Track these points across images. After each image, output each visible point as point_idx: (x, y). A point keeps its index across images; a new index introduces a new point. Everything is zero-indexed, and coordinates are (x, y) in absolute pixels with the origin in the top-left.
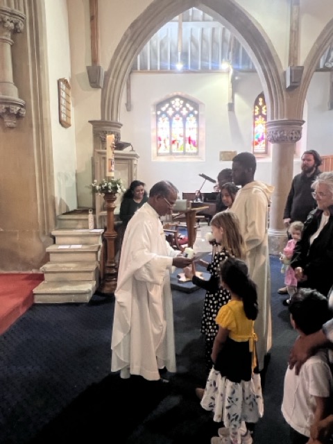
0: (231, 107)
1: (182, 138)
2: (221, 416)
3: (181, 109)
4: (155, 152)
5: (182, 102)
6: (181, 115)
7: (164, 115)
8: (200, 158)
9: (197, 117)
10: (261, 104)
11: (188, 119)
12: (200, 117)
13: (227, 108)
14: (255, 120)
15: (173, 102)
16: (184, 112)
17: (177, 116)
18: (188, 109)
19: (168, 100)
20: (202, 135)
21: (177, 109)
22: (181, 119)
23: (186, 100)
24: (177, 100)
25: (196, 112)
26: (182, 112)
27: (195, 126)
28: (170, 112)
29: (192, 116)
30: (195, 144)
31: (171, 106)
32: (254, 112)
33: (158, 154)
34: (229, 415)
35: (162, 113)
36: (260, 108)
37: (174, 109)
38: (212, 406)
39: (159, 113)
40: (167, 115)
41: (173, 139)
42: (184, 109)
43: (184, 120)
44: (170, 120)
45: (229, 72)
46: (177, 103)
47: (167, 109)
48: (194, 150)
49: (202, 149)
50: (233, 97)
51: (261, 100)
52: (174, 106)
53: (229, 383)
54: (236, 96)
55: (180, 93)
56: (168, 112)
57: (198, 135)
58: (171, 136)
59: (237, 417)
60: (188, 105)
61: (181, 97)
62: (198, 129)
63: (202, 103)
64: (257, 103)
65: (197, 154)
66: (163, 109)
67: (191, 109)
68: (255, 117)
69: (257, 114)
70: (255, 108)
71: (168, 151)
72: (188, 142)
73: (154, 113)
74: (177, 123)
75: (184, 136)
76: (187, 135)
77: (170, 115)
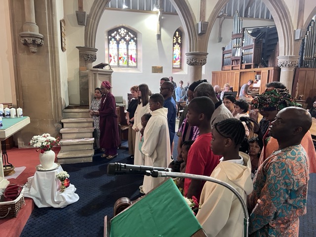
3: (125, 36)
9: (136, 42)
15: (119, 31)
16: (127, 38)
17: (123, 40)
19: (116, 29)
20: (140, 54)
22: (125, 42)
23: (129, 30)
25: (135, 39)
27: (135, 48)
29: (132, 41)
30: (136, 61)
35: (112, 37)
37: (120, 35)
40: (115, 39)
43: (128, 43)
45: (157, 13)
50: (160, 30)
54: (162, 30)
57: (137, 54)
58: (118, 54)
60: (130, 33)
61: (125, 28)
62: (137, 50)
63: (140, 33)
65: (136, 67)
67: (132, 36)
69: (175, 42)
71: (116, 64)
72: (130, 59)
73: (107, 37)
74: (123, 44)
75: (128, 55)
76: (130, 54)
77: (118, 39)
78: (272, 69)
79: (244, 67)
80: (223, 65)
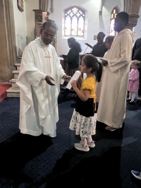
0: (101, 13)
1: (77, 28)
2: (79, 132)
3: (77, 13)
4: (64, 34)
5: (77, 10)
6: (76, 16)
7: (68, 16)
8: (85, 38)
9: (84, 17)
10: (114, 12)
11: (80, 18)
12: (85, 17)
13: (98, 14)
14: (111, 21)
15: (73, 9)
16: (78, 15)
17: (75, 17)
18: (80, 13)
19: (71, 8)
20: (86, 27)
21: (75, 13)
22: (76, 18)
23: (79, 9)
24: (75, 8)
25: (84, 15)
26: (77, 15)
27: (83, 22)
28: (72, 15)
29: (81, 17)
30: (83, 32)
31: (72, 11)
32: (111, 17)
33: (65, 36)
34: (82, 132)
35: (68, 15)
36: (114, 15)
37: (73, 13)
38: (75, 128)
39: (66, 15)
40: (70, 16)
41: (72, 28)
42: (78, 13)
44: (71, 18)
46: (75, 10)
47: (70, 13)
48: (82, 34)
49: (86, 34)
50: (102, 8)
51: (114, 11)
52: (73, 12)
53: (84, 117)
54: (103, 8)
55: (76, 5)
56: (70, 14)
57: (84, 27)
58: (71, 27)
59: (86, 132)
60: (80, 11)
61: (77, 7)
62: (84, 24)
63: (87, 11)
64: (112, 12)
65: (83, 36)
66: (68, 13)
67: (81, 13)
68: (111, 19)
69: (112, 18)
70: (111, 15)
71: (70, 34)
72: (79, 30)
73: (64, 15)
75: (78, 27)
77: (71, 16)
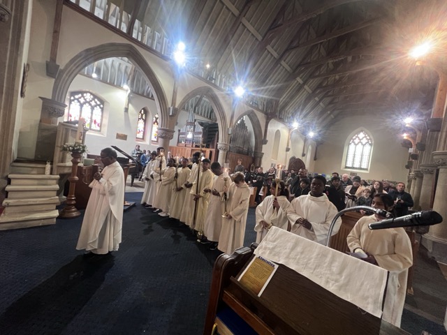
0: (126, 110)
3: (91, 101)
5: (92, 97)
6: (90, 105)
7: (76, 101)
8: (101, 134)
9: (102, 109)
10: (142, 113)
11: (95, 108)
12: (104, 109)
13: (123, 110)
15: (85, 95)
16: (93, 103)
17: (87, 104)
18: (96, 102)
19: (82, 93)
20: (105, 121)
21: (88, 100)
22: (90, 107)
23: (95, 97)
24: (89, 94)
25: (102, 106)
26: (91, 103)
27: (101, 114)
29: (98, 107)
30: (100, 126)
31: (83, 96)
35: (75, 99)
37: (85, 99)
39: (72, 98)
40: (79, 102)
42: (93, 101)
43: (93, 108)
44: (82, 105)
45: (127, 91)
46: (88, 97)
47: (80, 98)
48: (98, 129)
49: (105, 129)
50: (128, 105)
51: (143, 111)
54: (130, 105)
55: (91, 91)
56: (80, 100)
57: (102, 120)
58: (80, 116)
60: (96, 100)
61: (91, 94)
62: (102, 116)
63: (107, 102)
64: (140, 112)
65: (100, 131)
66: (77, 97)
67: (98, 103)
68: (139, 119)
69: (140, 117)
70: (139, 114)
72: (93, 122)
73: (69, 97)
74: (87, 108)
75: (91, 118)
76: (94, 119)
77: (82, 102)
78: (214, 150)
79: (194, 146)
80: (178, 142)
